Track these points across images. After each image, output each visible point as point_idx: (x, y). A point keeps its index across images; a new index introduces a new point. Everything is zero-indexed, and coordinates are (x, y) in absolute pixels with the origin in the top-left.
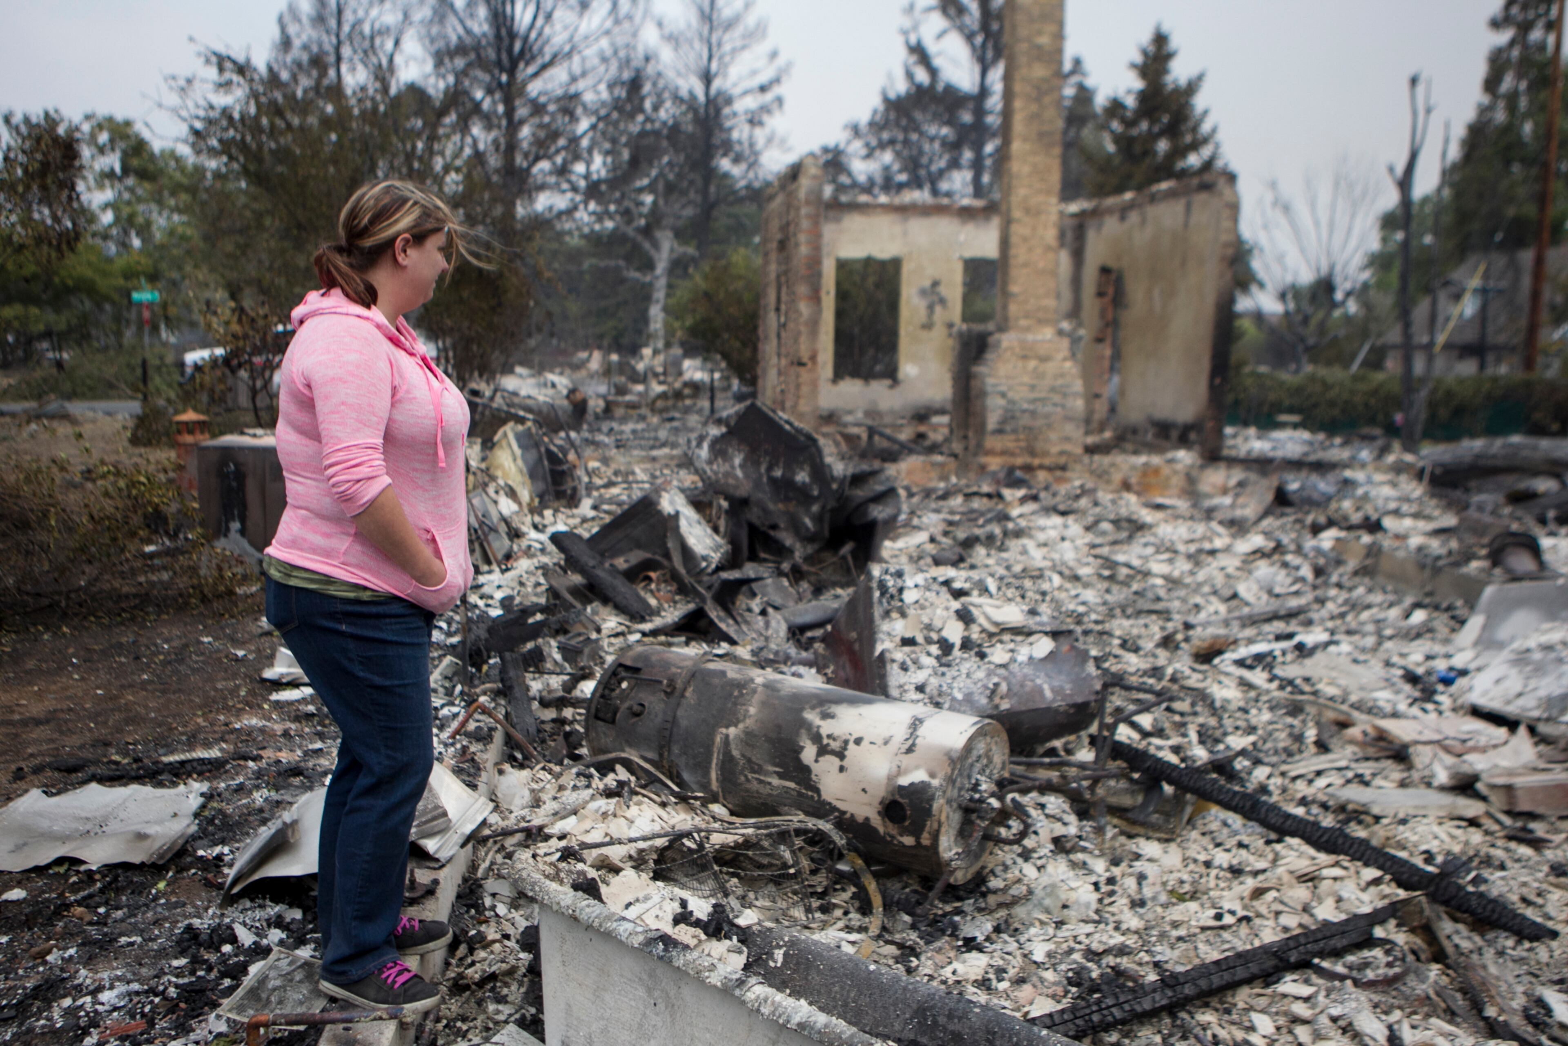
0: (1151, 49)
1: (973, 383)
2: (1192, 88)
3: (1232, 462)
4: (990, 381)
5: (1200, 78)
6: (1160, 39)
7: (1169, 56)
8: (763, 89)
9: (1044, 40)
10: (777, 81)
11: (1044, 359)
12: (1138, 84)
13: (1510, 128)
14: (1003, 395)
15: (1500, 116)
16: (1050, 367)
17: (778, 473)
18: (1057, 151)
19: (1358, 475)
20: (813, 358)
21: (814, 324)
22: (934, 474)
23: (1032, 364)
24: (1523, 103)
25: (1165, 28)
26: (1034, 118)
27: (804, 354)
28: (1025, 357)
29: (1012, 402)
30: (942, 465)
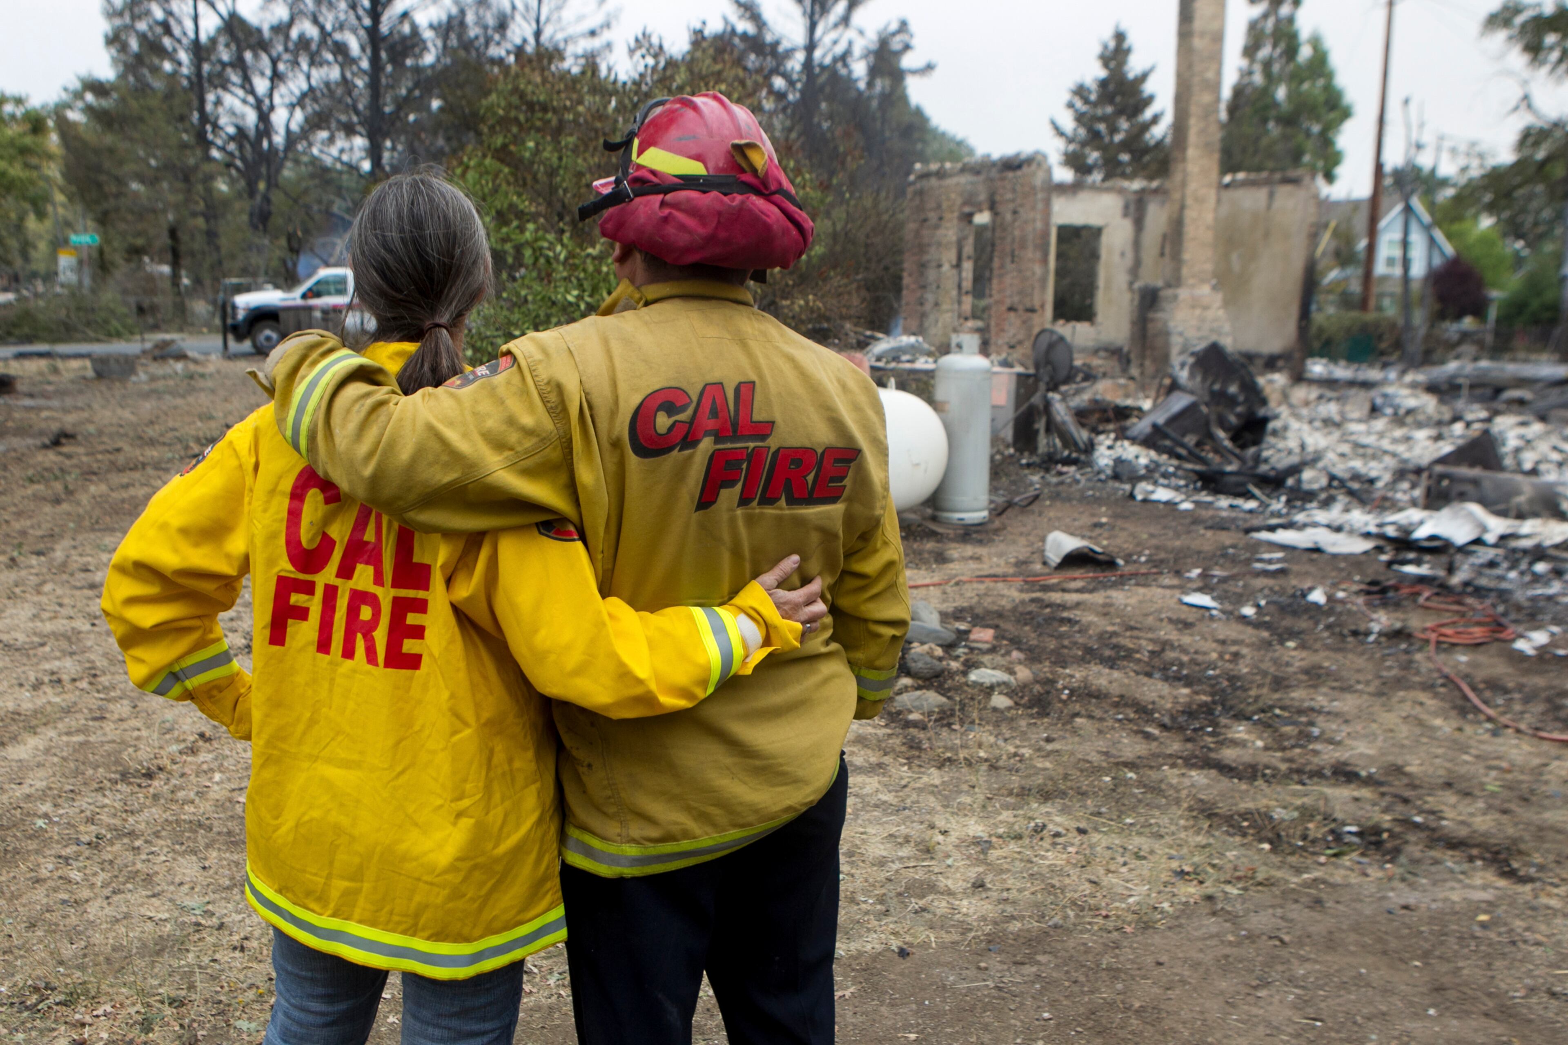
0: (1112, 44)
1: (1150, 326)
2: (1143, 77)
3: (1312, 382)
4: (1171, 324)
5: (1151, 70)
6: (1120, 37)
7: (1128, 51)
8: (593, 33)
9: (1210, 75)
10: (607, 25)
11: (1206, 308)
12: (1102, 73)
13: (1266, 92)
14: (1181, 334)
15: (1258, 79)
16: (1210, 314)
17: (1217, 387)
18: (1216, 156)
19: (1390, 390)
20: (1042, 306)
21: (1043, 280)
22: (1120, 392)
23: (1198, 312)
24: (1276, 68)
25: (1123, 27)
26: (1202, 132)
27: (1037, 304)
28: (1193, 307)
29: (1187, 340)
30: (1125, 386)
